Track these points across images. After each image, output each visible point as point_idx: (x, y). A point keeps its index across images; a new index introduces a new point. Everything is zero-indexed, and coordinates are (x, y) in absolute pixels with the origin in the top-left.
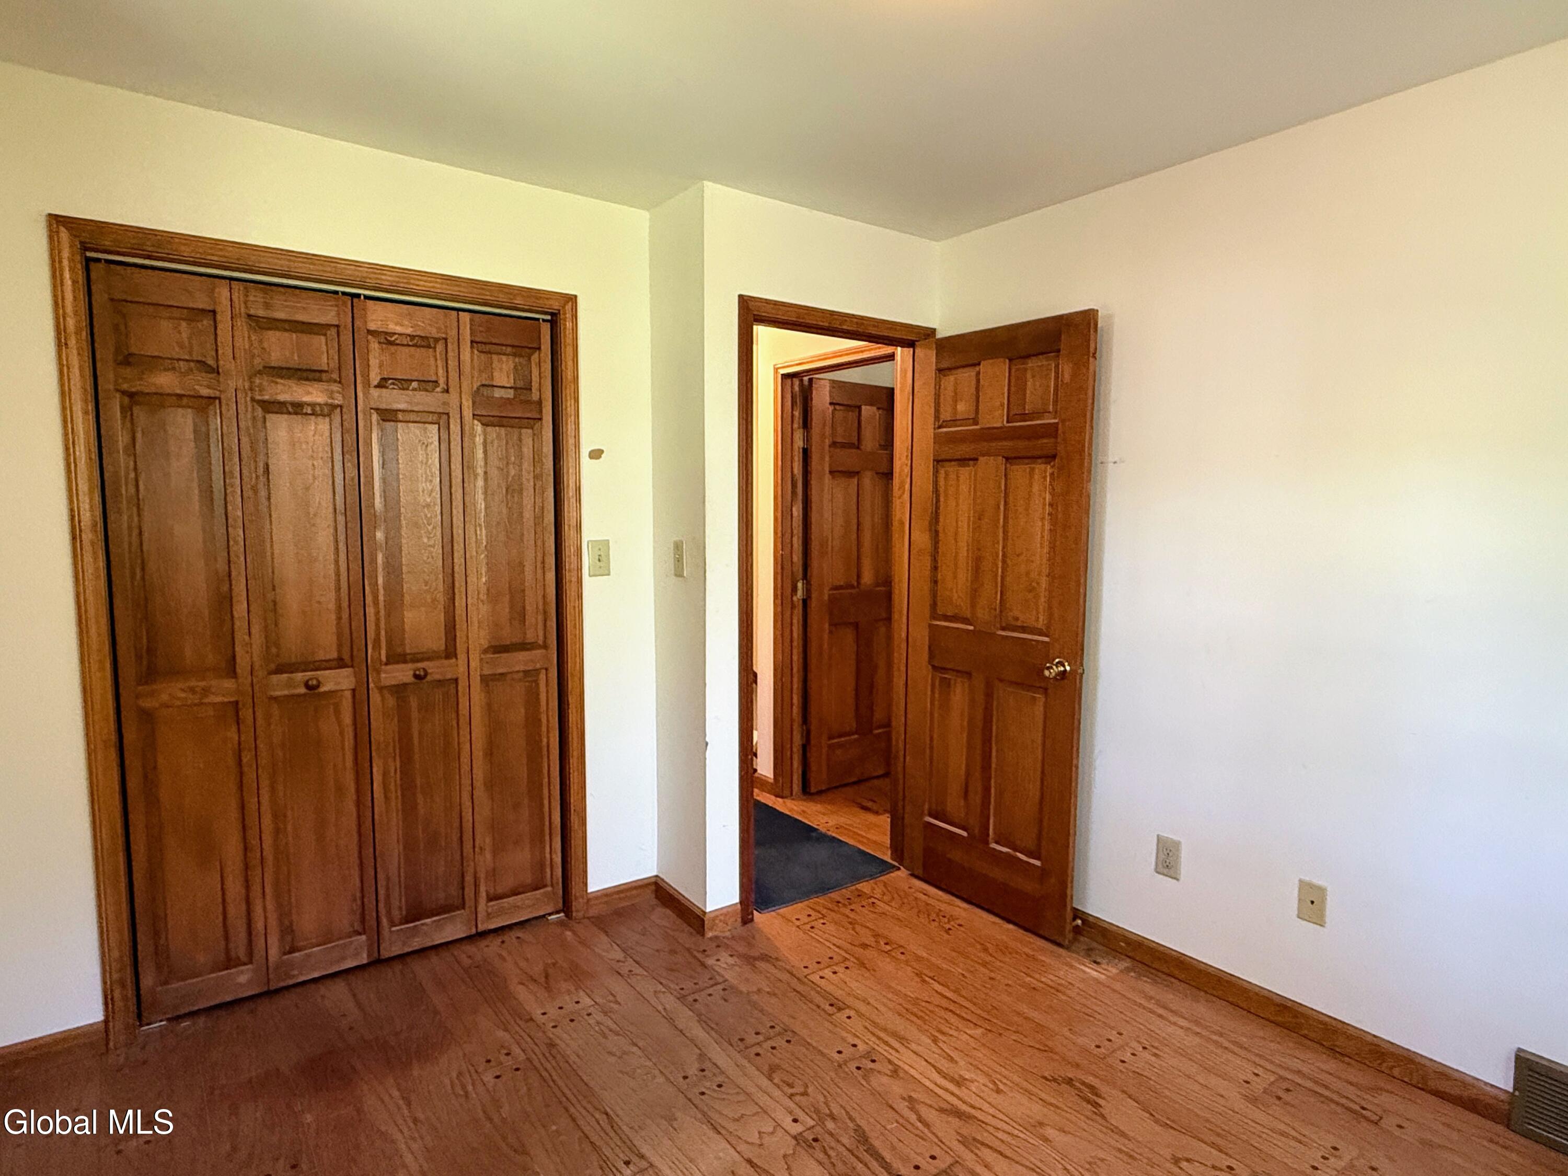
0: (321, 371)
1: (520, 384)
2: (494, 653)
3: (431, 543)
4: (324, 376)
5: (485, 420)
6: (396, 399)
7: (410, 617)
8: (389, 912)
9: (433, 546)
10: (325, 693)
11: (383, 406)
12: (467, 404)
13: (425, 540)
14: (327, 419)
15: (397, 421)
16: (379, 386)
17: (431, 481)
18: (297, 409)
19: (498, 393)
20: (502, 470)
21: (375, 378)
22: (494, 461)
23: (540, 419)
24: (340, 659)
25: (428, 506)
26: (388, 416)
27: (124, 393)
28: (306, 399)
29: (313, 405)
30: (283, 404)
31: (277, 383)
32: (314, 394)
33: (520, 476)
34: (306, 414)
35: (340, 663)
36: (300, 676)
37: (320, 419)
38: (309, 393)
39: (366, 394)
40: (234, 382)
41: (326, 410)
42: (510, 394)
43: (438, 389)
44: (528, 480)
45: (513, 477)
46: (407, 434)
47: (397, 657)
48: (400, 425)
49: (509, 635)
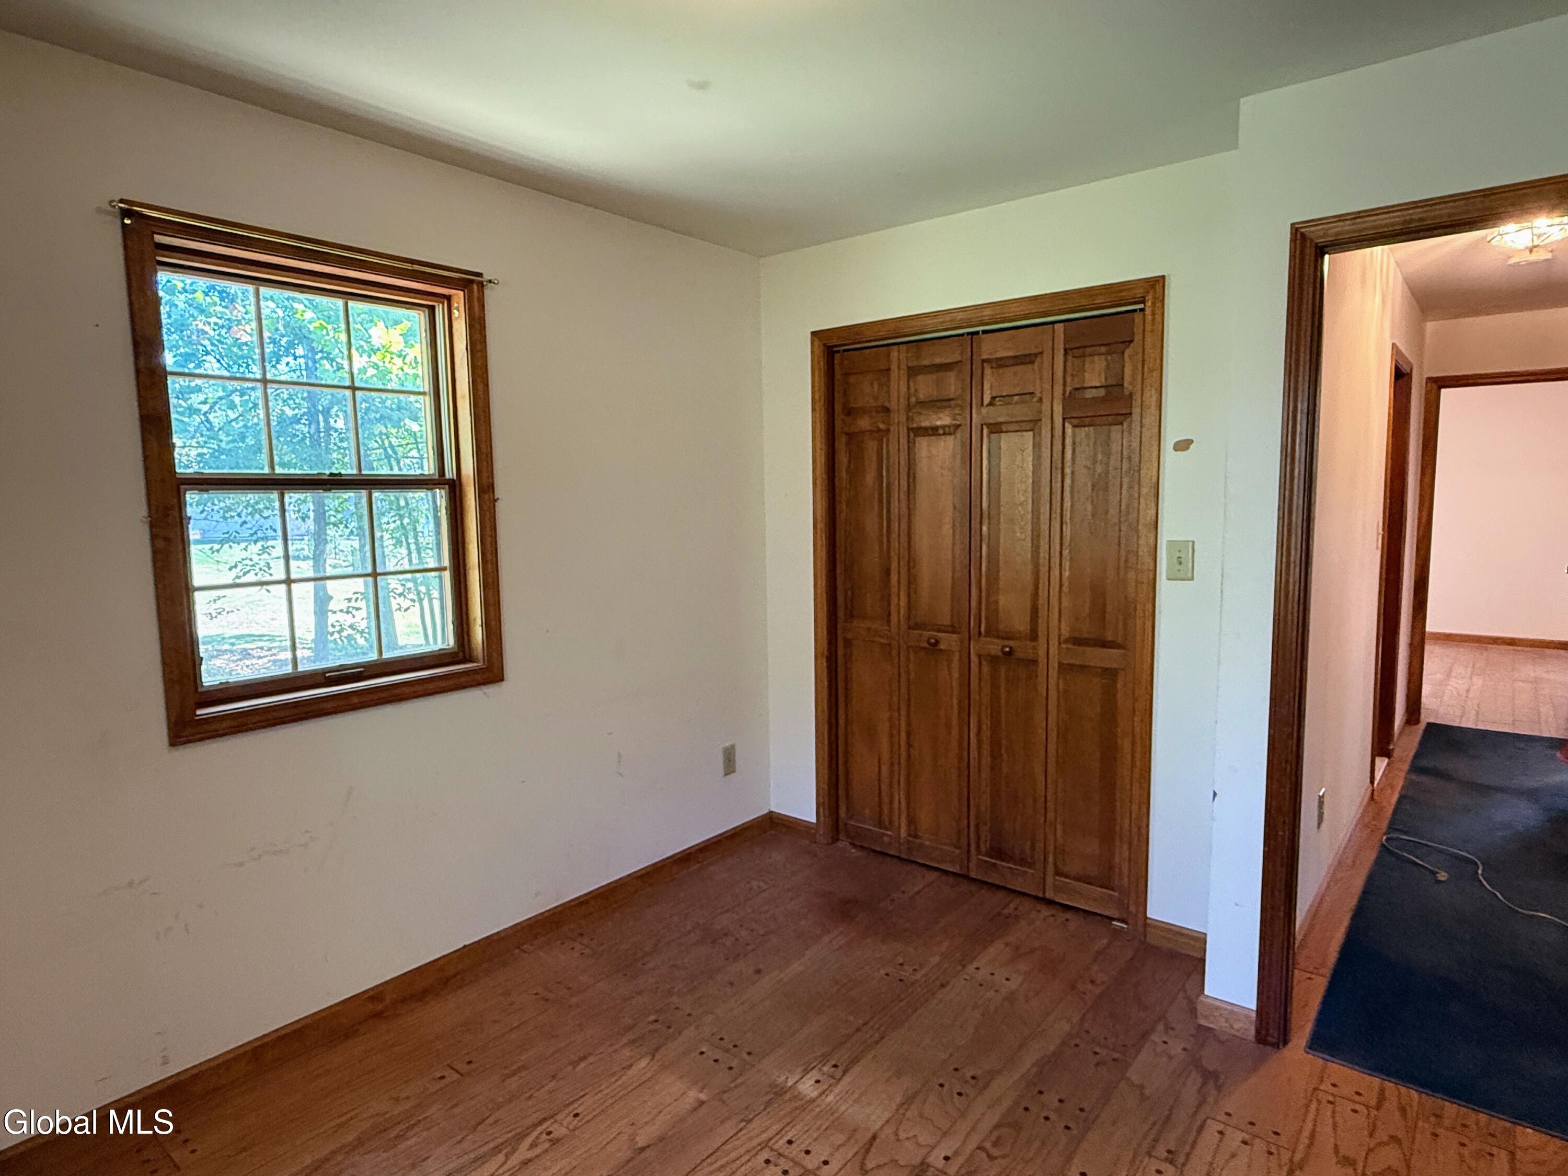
0: (950, 400)
1: (1111, 381)
2: (1074, 644)
3: (1023, 536)
4: (953, 402)
5: (1076, 422)
6: (999, 414)
7: (1004, 600)
8: (978, 846)
9: (1024, 540)
10: (941, 650)
11: (991, 421)
12: (1058, 409)
13: (1018, 534)
14: (953, 437)
15: (1002, 432)
16: (990, 404)
17: (1025, 482)
18: (933, 431)
19: (1089, 394)
20: (1089, 468)
21: (987, 400)
22: (1082, 460)
23: (1131, 414)
24: (952, 626)
25: (1021, 504)
26: (996, 428)
27: (847, 434)
28: (938, 423)
29: (943, 427)
30: (926, 429)
31: (921, 414)
32: (943, 419)
33: (1107, 473)
34: (940, 435)
35: (953, 629)
36: (927, 634)
37: (948, 437)
38: (940, 418)
39: (979, 413)
40: (899, 417)
41: (952, 430)
42: (1102, 392)
43: (1035, 400)
44: (1114, 477)
45: (1099, 475)
46: (1007, 441)
47: (993, 631)
48: (1002, 435)
49: (1087, 629)
